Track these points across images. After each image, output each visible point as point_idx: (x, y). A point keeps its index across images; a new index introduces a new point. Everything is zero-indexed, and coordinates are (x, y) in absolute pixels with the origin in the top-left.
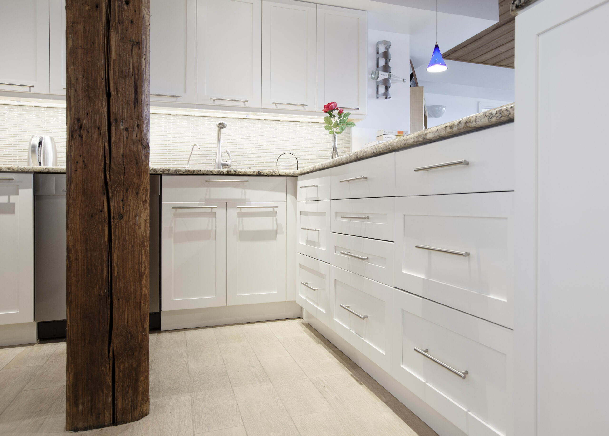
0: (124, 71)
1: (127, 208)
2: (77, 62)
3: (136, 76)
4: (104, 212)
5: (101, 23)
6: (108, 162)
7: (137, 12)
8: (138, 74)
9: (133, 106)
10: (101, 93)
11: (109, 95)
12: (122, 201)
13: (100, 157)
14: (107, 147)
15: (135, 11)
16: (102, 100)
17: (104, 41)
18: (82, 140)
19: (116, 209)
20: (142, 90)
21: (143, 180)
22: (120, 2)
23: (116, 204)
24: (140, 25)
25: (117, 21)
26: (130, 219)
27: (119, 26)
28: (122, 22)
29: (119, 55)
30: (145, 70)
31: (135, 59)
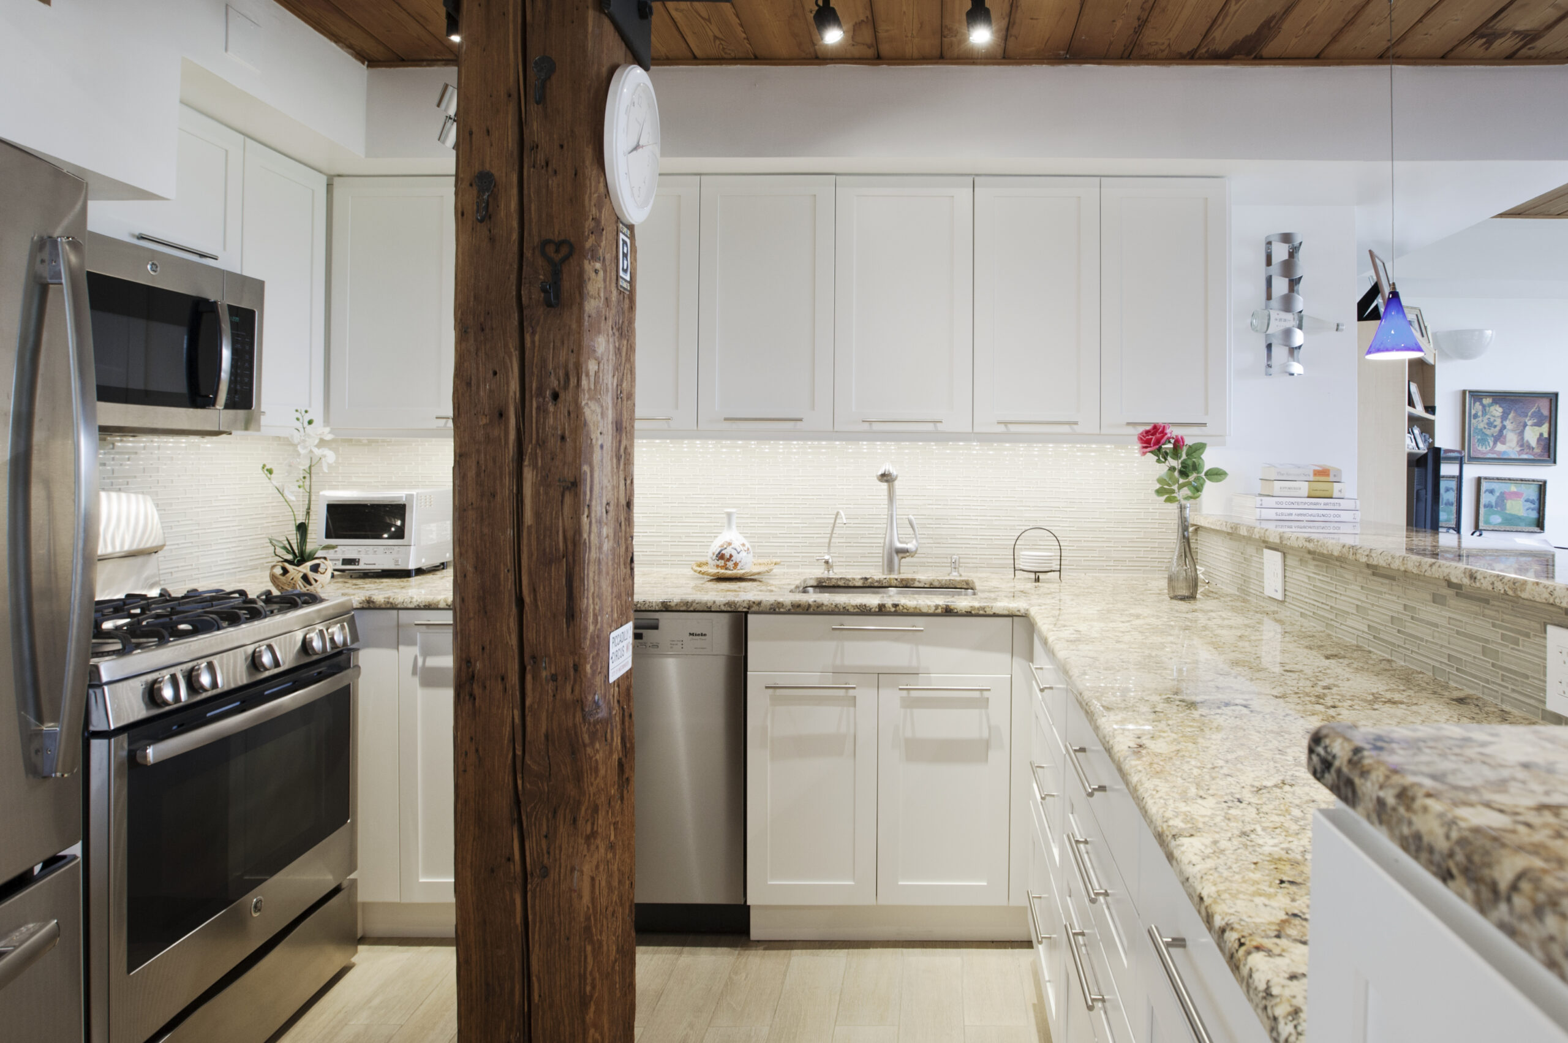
0: (547, 550)
1: (555, 852)
2: (465, 538)
3: (570, 558)
4: (514, 862)
5: (506, 451)
6: (519, 753)
7: (572, 415)
8: (574, 552)
9: (565, 626)
10: (506, 601)
11: (520, 602)
12: (546, 837)
13: (506, 742)
14: (517, 720)
15: (569, 413)
16: (509, 616)
17: (511, 488)
18: (474, 704)
19: (535, 856)
20: (582, 588)
21: (587, 789)
22: (541, 400)
23: (534, 845)
24: (578, 444)
25: (534, 441)
26: (562, 878)
27: (538, 451)
28: (544, 442)
29: (537, 515)
30: (587, 541)
31: (568, 520)
